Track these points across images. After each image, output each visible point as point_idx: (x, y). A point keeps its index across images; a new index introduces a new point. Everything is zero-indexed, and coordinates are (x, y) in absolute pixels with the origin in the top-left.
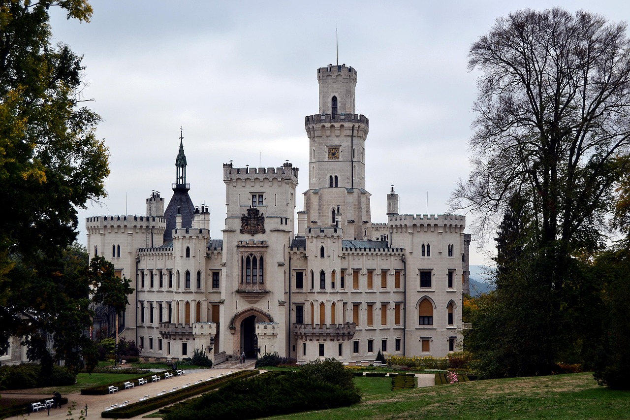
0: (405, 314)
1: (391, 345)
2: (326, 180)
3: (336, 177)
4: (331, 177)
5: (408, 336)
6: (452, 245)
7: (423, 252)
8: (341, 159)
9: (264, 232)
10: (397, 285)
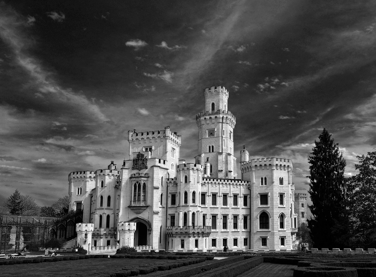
0: (250, 222)
1: (241, 242)
2: (207, 149)
3: (213, 147)
4: (210, 147)
5: (252, 236)
6: (282, 178)
7: (262, 182)
8: (215, 136)
9: (146, 168)
10: (245, 204)
